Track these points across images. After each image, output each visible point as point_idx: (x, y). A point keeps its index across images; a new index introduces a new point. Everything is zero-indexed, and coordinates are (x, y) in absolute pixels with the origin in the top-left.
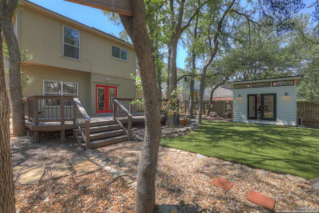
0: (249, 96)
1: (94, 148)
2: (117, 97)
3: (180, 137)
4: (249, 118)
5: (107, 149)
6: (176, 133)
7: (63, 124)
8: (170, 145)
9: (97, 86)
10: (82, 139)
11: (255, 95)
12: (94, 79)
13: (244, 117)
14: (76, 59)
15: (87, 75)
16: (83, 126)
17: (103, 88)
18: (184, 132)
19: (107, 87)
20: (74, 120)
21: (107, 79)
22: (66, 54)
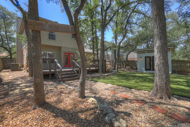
0: (146, 57)
1: (64, 81)
2: (74, 58)
3: (104, 78)
4: (146, 70)
5: (69, 82)
6: (102, 76)
7: (50, 71)
8: (98, 81)
9: (64, 53)
10: (59, 77)
11: (150, 57)
12: (63, 50)
13: (144, 69)
14: (54, 40)
15: (59, 48)
16: (59, 72)
17: (67, 54)
18: (107, 76)
19: (69, 54)
20: (55, 69)
21: (70, 50)
22: (50, 38)
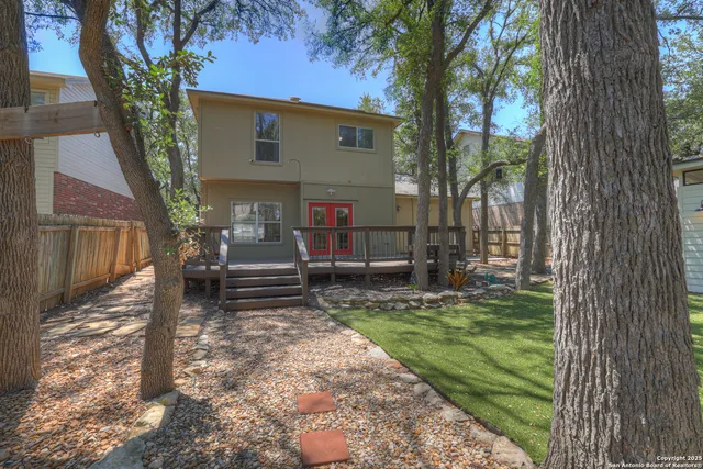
1: (231, 311)
2: (351, 222)
6: (406, 301)
7: (208, 269)
9: (311, 205)
12: (305, 193)
14: (272, 163)
19: (331, 206)
21: (331, 190)
22: (260, 157)
